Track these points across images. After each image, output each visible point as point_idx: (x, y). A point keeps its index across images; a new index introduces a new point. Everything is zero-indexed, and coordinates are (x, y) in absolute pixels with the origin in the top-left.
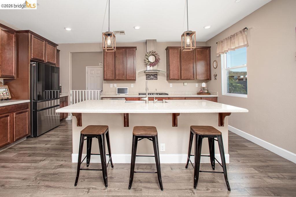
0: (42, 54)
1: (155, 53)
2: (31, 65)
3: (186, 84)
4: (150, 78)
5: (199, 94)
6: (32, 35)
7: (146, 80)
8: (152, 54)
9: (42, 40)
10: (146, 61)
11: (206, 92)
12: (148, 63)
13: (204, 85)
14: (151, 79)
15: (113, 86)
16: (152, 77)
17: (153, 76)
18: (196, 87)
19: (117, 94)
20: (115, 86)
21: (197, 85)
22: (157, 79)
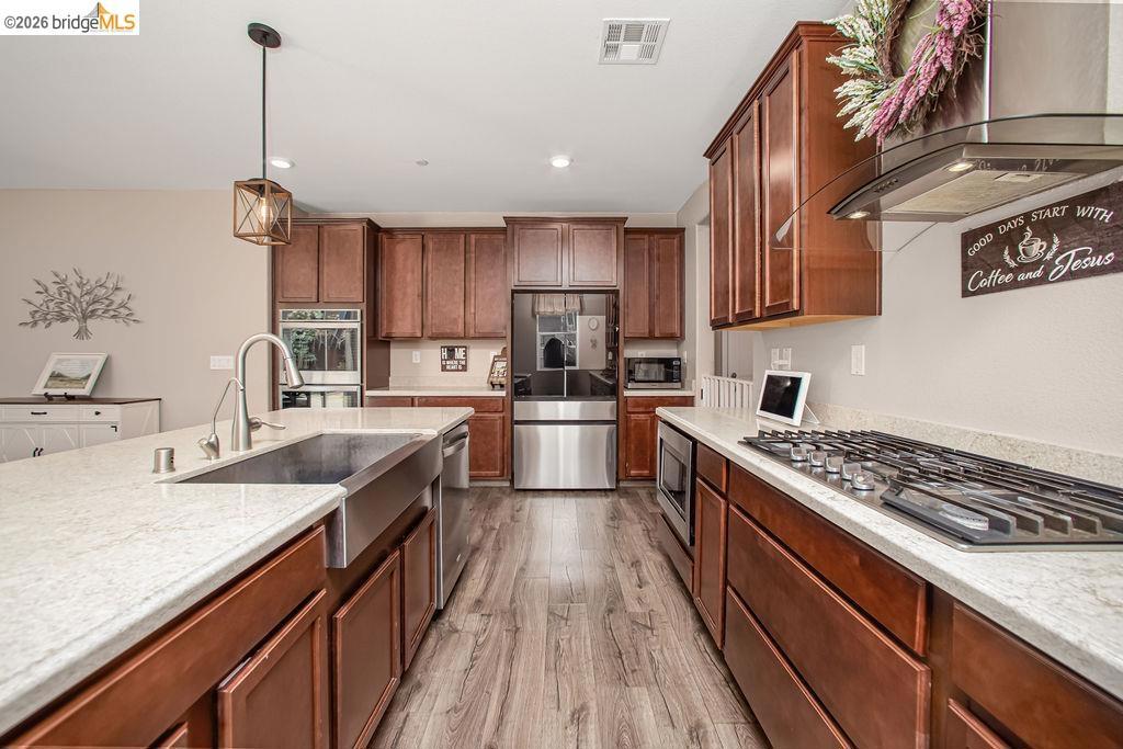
4: (1006, 269)
6: (515, 225)
14: (1015, 285)
16: (1037, 248)
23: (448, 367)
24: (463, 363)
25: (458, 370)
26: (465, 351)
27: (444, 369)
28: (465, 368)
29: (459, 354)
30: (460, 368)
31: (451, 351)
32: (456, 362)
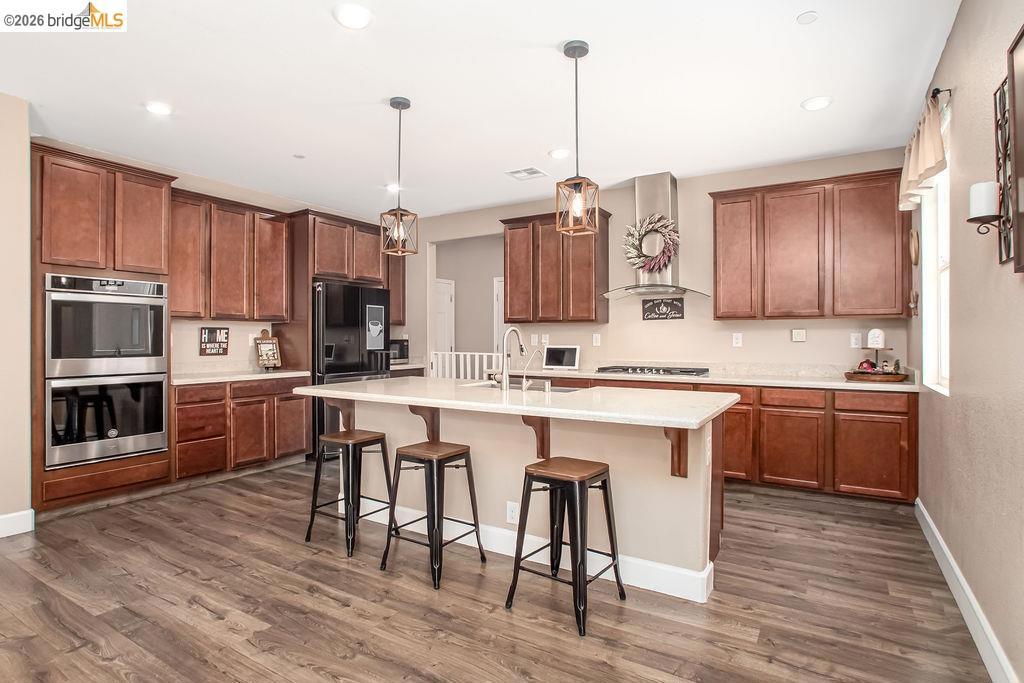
0: (343, 259)
1: (659, 224)
2: (314, 289)
3: (799, 334)
4: (657, 314)
5: (850, 377)
6: (317, 218)
7: (644, 319)
8: (651, 226)
9: (342, 224)
10: (630, 255)
11: (890, 369)
12: (637, 260)
13: (877, 338)
15: (540, 342)
16: (665, 309)
17: (666, 304)
18: (853, 346)
19: (544, 366)
20: (543, 341)
21: (854, 338)
22: (682, 317)
23: (208, 351)
24: (224, 346)
25: (219, 354)
26: (227, 333)
27: (203, 352)
28: (225, 352)
29: (221, 336)
30: (221, 351)
31: (212, 331)
32: (217, 345)
